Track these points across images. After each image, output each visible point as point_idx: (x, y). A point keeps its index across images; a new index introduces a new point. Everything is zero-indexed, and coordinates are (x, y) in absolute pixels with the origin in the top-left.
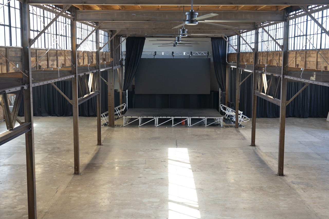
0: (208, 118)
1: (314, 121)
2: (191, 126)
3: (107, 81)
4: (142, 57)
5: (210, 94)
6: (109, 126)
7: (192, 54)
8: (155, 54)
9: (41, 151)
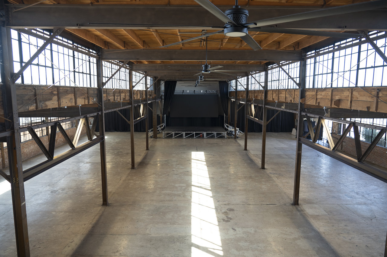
0: (217, 132)
1: (284, 134)
2: (206, 137)
3: (152, 109)
4: (175, 93)
5: (218, 117)
6: (154, 138)
7: (207, 92)
8: (183, 92)
9: (110, 154)
